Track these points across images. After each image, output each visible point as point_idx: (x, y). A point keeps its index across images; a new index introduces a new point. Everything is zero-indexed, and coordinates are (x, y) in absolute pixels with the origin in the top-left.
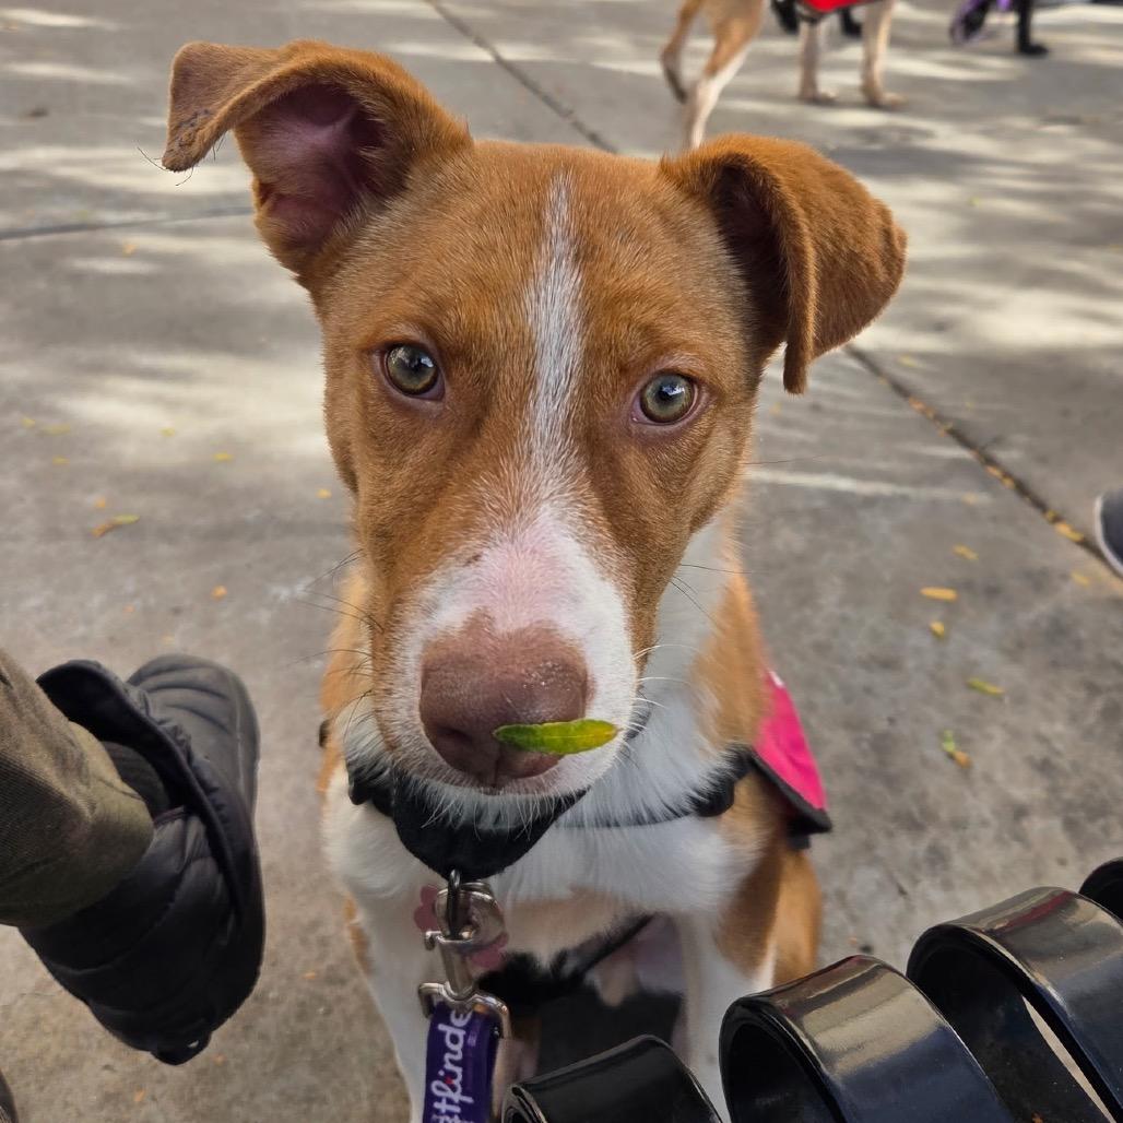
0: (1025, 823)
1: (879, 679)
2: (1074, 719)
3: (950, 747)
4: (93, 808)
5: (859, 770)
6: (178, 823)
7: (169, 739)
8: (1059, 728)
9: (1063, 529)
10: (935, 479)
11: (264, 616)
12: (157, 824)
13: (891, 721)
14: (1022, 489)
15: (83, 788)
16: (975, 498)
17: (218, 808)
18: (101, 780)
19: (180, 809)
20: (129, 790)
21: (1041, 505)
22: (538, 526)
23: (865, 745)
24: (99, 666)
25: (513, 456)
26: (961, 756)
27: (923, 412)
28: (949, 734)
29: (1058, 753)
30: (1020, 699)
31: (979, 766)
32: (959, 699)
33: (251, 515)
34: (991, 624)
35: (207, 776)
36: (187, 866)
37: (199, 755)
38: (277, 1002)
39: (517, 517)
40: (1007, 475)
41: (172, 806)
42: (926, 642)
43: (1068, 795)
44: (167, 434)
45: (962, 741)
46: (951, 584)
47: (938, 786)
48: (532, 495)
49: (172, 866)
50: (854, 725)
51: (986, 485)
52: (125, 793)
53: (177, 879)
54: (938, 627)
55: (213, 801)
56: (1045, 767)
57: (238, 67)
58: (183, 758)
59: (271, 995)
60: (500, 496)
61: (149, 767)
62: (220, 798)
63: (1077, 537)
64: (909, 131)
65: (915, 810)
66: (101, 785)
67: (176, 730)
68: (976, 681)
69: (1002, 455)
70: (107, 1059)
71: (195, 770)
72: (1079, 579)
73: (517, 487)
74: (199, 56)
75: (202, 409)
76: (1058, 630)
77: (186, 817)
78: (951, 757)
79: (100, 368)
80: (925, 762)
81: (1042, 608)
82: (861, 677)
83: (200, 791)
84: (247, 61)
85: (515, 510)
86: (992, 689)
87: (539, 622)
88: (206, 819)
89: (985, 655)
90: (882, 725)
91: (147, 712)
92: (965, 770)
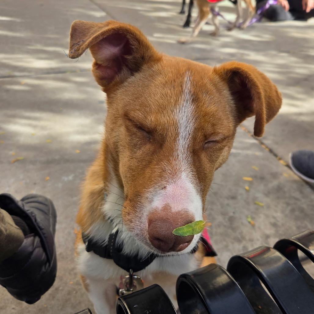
0: (269, 240)
1: (231, 202)
2: (283, 212)
3: (250, 220)
4: (6, 231)
5: (225, 226)
6: (32, 238)
7: (30, 215)
8: (279, 215)
9: (282, 162)
10: (248, 148)
11: (60, 185)
12: (26, 238)
13: (234, 213)
14: (271, 151)
15: (3, 225)
16: (258, 153)
17: (44, 234)
18: (9, 224)
19: (33, 234)
20: (17, 227)
21: (276, 155)
22: (182, 179)
23: (227, 220)
24: (10, 195)
25: (173, 157)
26: (252, 222)
27: (245, 130)
28: (249, 216)
29: (278, 221)
30: (268, 207)
31: (257, 225)
32: (252, 207)
33: (57, 157)
34: (262, 187)
35: (41, 225)
36: (34, 249)
37: (38, 220)
38: (62, 290)
39: (176, 176)
40: (267, 147)
41: (31, 233)
42: (243, 192)
43: (280, 232)
44: (33, 135)
45: (253, 218)
46: (251, 176)
47: (245, 230)
48: (180, 169)
49: (30, 249)
50: (224, 214)
51: (261, 150)
52: (16, 228)
53: (32, 253)
54: (247, 188)
55: (42, 232)
56: (274, 225)
57: (91, 28)
58: (34, 220)
59: (61, 288)
60: (171, 169)
61: (24, 223)
62: (44, 231)
63: (285, 164)
64: (243, 54)
65: (239, 236)
66: (9, 225)
67: (32, 213)
68: (257, 202)
69: (265, 142)
70: (13, 306)
71: (37, 224)
72: (285, 175)
73: (175, 166)
74: (79, 24)
75: (43, 128)
76: (279, 189)
77: (35, 236)
78: (249, 222)
79: (14, 116)
80: (242, 224)
81: (275, 183)
82: (226, 202)
83: (39, 229)
84: (94, 26)
85: (175, 174)
86: (261, 204)
87: (184, 209)
88: (40, 237)
89: (259, 195)
90: (231, 214)
91: (24, 208)
92: (253, 226)
